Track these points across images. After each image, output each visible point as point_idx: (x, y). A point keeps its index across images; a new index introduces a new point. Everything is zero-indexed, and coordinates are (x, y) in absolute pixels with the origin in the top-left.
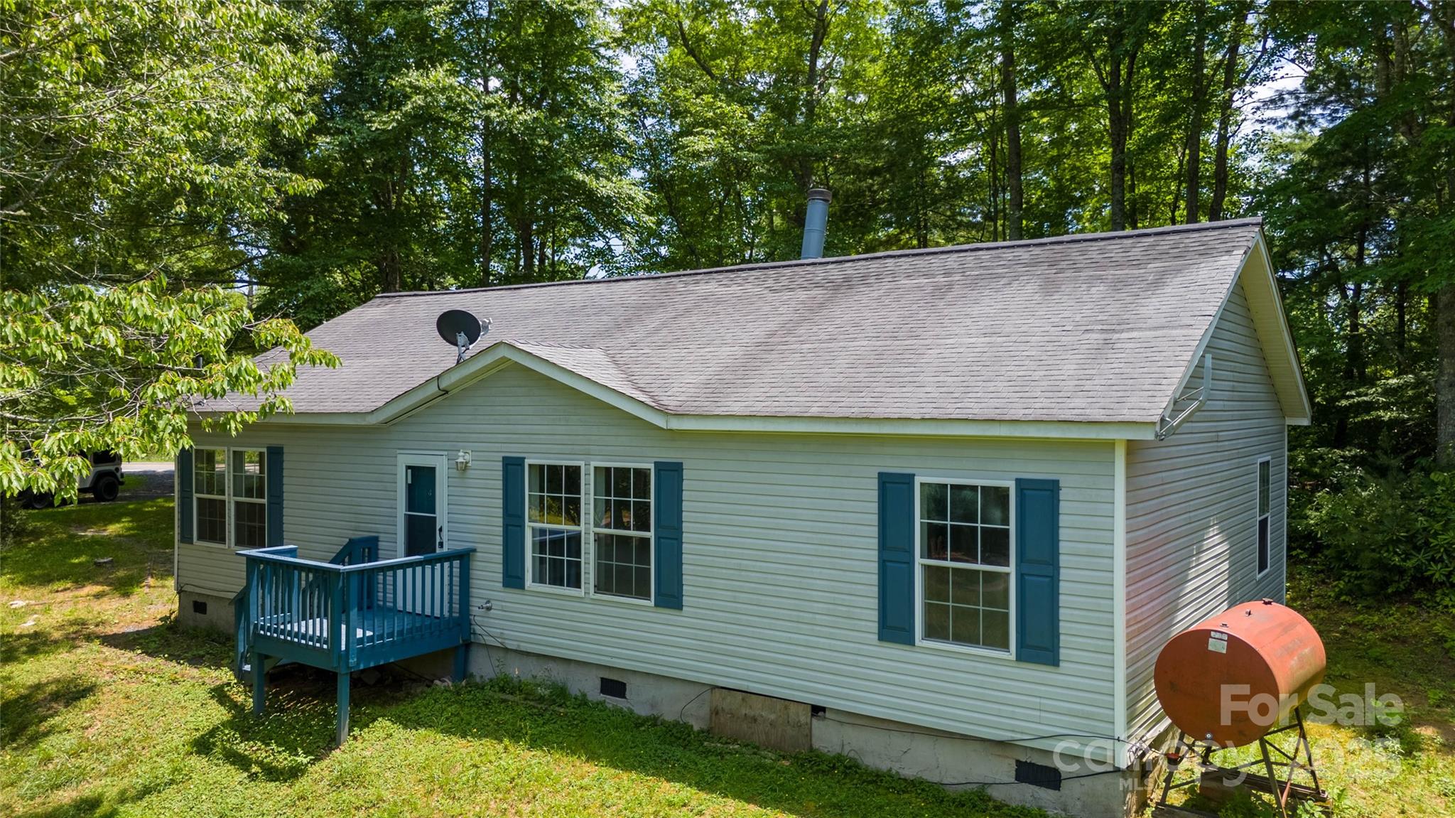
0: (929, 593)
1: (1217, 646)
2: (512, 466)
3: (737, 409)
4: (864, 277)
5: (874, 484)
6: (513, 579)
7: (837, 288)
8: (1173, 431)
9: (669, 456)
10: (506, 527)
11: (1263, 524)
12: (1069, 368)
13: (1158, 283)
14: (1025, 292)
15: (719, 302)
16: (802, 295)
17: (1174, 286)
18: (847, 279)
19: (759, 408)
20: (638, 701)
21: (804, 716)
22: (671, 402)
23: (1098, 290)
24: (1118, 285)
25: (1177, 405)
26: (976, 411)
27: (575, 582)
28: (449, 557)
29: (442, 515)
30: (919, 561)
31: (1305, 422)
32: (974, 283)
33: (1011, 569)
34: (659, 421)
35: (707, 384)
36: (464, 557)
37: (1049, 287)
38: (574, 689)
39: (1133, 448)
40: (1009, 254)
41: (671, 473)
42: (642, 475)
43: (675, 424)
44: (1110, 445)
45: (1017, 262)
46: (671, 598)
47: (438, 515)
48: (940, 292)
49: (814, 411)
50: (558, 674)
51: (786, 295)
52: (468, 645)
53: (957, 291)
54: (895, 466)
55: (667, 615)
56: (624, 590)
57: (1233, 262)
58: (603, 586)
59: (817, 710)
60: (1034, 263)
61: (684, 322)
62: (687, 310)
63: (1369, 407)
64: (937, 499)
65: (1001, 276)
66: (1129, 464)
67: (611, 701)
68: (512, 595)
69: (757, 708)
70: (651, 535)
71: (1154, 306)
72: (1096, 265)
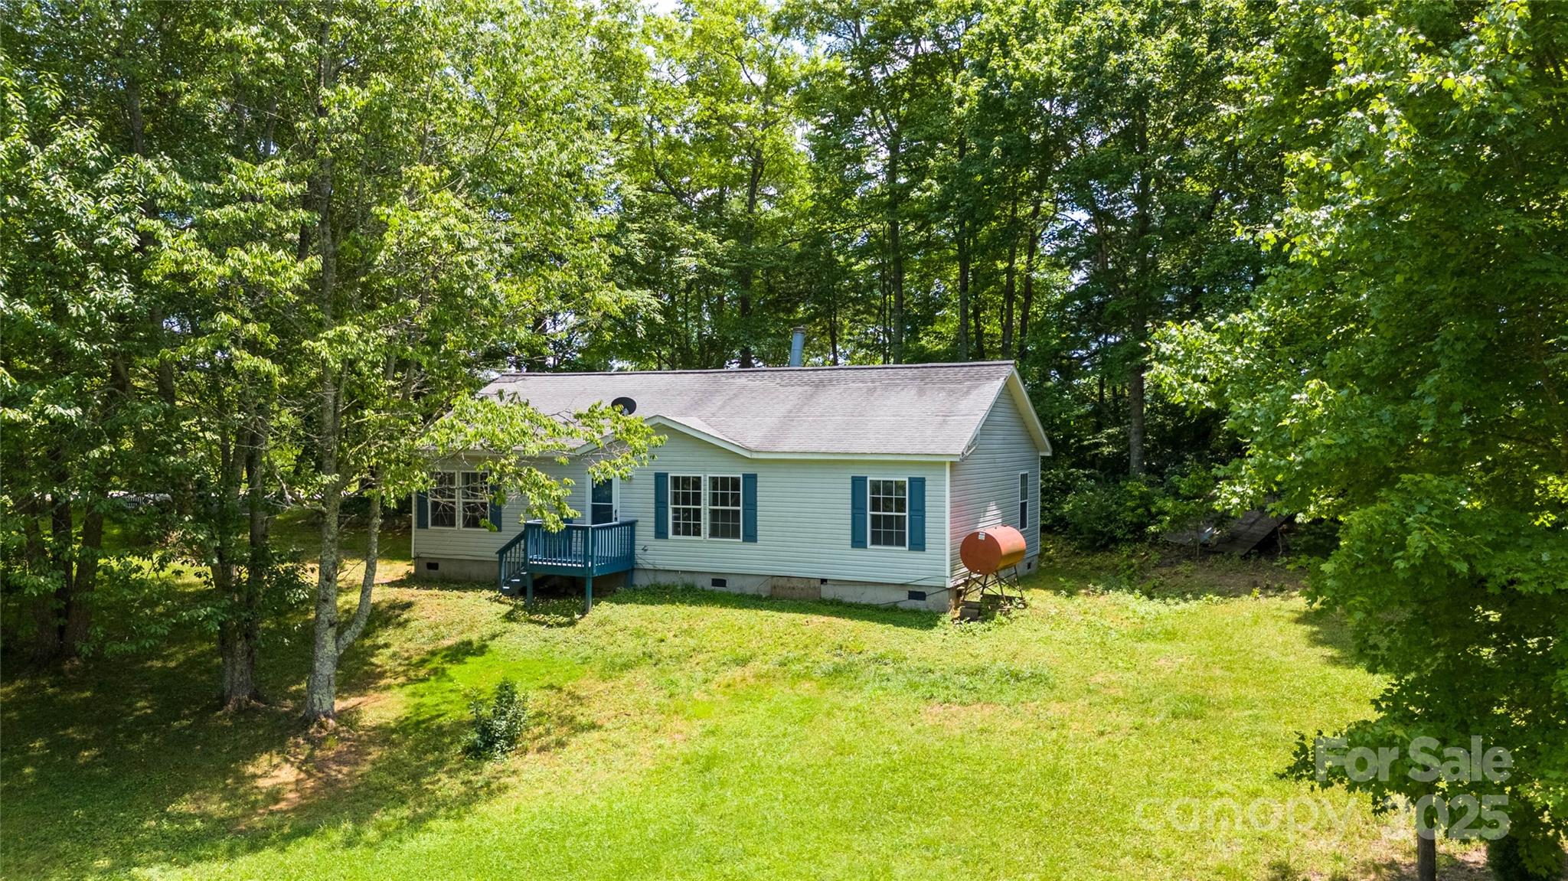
0: (873, 526)
1: (982, 537)
2: (660, 478)
3: (786, 449)
4: (830, 381)
5: (850, 481)
6: (661, 533)
7: (817, 386)
8: (967, 458)
9: (750, 471)
10: (657, 508)
11: (1024, 506)
12: (929, 432)
13: (967, 393)
14: (909, 394)
15: (752, 391)
16: (799, 389)
17: (974, 394)
18: (821, 381)
19: (797, 449)
20: (733, 586)
21: (817, 584)
22: (752, 446)
23: (942, 395)
24: (952, 392)
25: (969, 448)
26: (892, 450)
27: (698, 533)
28: (622, 525)
29: (616, 503)
30: (869, 513)
31: (1048, 454)
32: (886, 387)
33: (907, 514)
34: (747, 455)
35: (765, 437)
36: (632, 525)
37: (921, 392)
38: (699, 586)
39: (952, 464)
40: (902, 372)
41: (751, 479)
42: (736, 481)
43: (755, 456)
44: (944, 463)
45: (905, 377)
46: (751, 537)
47: (614, 503)
48: (871, 391)
49: (823, 450)
50: (688, 579)
51: (790, 389)
52: (633, 569)
53: (879, 392)
54: (859, 473)
55: (750, 546)
56: (725, 535)
57: (998, 384)
58: (714, 533)
59: (823, 581)
60: (914, 379)
61: (737, 402)
62: (735, 395)
63: (1097, 445)
64: (876, 486)
65: (898, 385)
66: (951, 471)
67: (718, 589)
68: (661, 542)
69: (795, 583)
70: (741, 508)
71: (965, 404)
72: (942, 381)
